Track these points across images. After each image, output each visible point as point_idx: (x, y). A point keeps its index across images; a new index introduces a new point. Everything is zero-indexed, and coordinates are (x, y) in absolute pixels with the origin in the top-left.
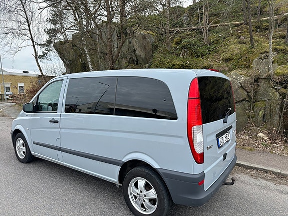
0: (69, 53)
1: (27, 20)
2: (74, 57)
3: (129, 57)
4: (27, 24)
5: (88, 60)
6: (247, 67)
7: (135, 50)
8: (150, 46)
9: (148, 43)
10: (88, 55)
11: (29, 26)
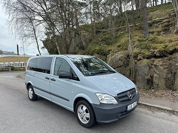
0: (50, 45)
1: (34, 30)
2: (52, 47)
3: (80, 46)
4: (33, 31)
5: (58, 48)
6: (126, 50)
7: (82, 42)
8: (88, 40)
9: (87, 39)
10: (58, 46)
11: (35, 32)
